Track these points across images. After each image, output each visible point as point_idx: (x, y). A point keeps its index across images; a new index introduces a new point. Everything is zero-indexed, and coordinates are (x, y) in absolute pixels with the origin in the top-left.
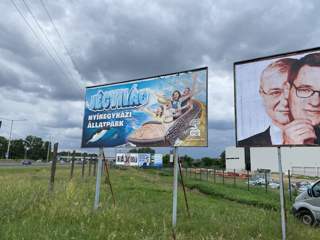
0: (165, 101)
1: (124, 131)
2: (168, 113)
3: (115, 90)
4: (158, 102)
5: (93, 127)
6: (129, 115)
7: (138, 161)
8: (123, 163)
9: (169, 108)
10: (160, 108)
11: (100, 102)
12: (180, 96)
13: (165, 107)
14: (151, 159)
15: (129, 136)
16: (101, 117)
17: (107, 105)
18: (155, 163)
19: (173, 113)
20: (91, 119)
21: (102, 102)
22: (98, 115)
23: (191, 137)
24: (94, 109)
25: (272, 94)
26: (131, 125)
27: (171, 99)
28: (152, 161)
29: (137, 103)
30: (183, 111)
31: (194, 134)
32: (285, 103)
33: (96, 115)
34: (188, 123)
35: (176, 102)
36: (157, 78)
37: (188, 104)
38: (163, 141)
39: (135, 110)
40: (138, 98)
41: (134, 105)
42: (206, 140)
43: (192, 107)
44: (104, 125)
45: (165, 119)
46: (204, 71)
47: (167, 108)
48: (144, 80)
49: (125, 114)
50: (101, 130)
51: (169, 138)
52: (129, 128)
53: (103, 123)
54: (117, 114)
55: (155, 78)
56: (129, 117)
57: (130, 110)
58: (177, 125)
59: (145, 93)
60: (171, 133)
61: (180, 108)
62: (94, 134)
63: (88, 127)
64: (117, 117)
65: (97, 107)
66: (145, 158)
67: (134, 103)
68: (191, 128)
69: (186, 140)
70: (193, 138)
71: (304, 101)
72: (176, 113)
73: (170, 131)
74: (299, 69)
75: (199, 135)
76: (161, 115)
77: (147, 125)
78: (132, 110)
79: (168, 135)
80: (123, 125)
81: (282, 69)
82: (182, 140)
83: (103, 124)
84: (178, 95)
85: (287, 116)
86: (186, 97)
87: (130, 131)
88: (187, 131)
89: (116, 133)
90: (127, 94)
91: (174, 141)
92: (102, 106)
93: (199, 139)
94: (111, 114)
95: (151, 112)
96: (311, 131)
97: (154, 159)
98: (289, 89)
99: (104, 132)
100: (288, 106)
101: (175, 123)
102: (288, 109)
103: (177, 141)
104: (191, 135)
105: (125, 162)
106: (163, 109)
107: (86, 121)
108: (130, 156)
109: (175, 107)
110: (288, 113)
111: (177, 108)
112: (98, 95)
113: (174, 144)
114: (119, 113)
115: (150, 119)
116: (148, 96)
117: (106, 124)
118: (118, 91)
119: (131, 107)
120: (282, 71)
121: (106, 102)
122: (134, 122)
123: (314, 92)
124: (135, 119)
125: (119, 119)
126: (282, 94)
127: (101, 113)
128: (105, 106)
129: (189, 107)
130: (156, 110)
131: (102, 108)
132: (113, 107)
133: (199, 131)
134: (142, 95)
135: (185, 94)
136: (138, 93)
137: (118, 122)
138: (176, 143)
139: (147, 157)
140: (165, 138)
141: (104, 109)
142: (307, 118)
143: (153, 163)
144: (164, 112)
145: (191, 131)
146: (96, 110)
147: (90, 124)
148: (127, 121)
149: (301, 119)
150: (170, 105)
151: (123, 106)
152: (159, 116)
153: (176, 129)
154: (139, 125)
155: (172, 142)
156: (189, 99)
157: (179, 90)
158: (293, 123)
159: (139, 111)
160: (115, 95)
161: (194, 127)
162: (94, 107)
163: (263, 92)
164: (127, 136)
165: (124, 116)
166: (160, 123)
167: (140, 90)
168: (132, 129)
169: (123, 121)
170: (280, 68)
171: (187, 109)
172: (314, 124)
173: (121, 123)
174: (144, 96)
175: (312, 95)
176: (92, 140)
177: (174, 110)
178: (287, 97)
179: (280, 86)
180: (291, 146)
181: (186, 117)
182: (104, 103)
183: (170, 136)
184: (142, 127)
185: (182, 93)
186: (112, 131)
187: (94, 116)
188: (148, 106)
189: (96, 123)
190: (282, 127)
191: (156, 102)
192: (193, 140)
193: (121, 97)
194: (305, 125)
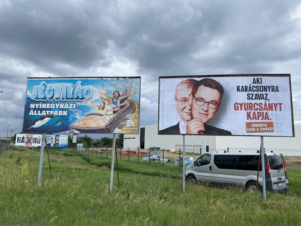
0: (106, 98)
1: (68, 119)
2: (109, 107)
3: (59, 84)
4: (100, 98)
5: (36, 114)
6: (73, 106)
7: (41, 142)
8: (23, 144)
9: (110, 104)
10: (102, 103)
11: (43, 93)
12: (119, 96)
13: (106, 103)
14: (56, 140)
15: (73, 124)
16: (44, 106)
17: (51, 96)
18: (60, 144)
19: (114, 108)
20: (33, 107)
21: (46, 93)
22: (41, 105)
23: (127, 126)
24: (36, 98)
25: (182, 101)
26: (74, 115)
27: (112, 97)
28: (57, 142)
29: (80, 97)
30: (122, 107)
31: (129, 125)
32: (189, 107)
33: (39, 104)
34: (125, 116)
35: (116, 100)
36: (100, 79)
37: (126, 102)
38: (104, 129)
39: (79, 103)
40: (82, 93)
41: (78, 98)
42: (138, 129)
43: (128, 105)
44: (48, 113)
45: (107, 112)
46: (138, 79)
47: (108, 103)
48: (88, 79)
49: (69, 106)
50: (45, 118)
51: (109, 127)
52: (73, 117)
53: (46, 111)
54: (61, 104)
55: (98, 79)
56: (73, 109)
57: (74, 102)
58: (116, 117)
59: (89, 89)
60: (111, 124)
61: (119, 105)
62: (37, 120)
63: (30, 114)
64: (61, 107)
65: (39, 97)
66: (49, 139)
67: (78, 96)
68: (127, 120)
69: (123, 129)
70: (128, 127)
71: (200, 108)
72: (116, 108)
73: (111, 122)
74: (198, 87)
75: (133, 125)
76: (103, 109)
77: (90, 115)
78: (76, 103)
79: (108, 125)
80: (66, 115)
81: (188, 86)
82: (120, 129)
83: (46, 113)
84: (118, 95)
85: (190, 115)
86: (124, 97)
87: (74, 120)
88: (124, 122)
89: (60, 121)
90: (71, 88)
91: (114, 129)
92: (45, 96)
93: (133, 129)
94: (55, 105)
95: (94, 106)
96: (202, 126)
97: (59, 140)
98: (192, 99)
99: (47, 120)
100: (191, 110)
101: (114, 116)
102: (190, 112)
103: (116, 129)
104: (127, 125)
105: (26, 143)
106: (104, 104)
107: (27, 109)
108: (32, 137)
109: (115, 103)
110: (190, 114)
111: (116, 104)
112: (41, 86)
113: (113, 132)
114: (63, 104)
115: (92, 111)
116: (91, 93)
117: (49, 113)
118: (62, 84)
119: (75, 100)
120: (189, 87)
121: (49, 93)
122: (78, 113)
123: (206, 102)
124: (79, 110)
125: (63, 110)
126: (188, 102)
127: (44, 102)
128: (49, 96)
129: (127, 104)
130: (98, 105)
131: (45, 98)
132: (56, 99)
133: (134, 123)
134: (86, 91)
135: (123, 94)
136: (82, 89)
137: (62, 112)
138: (115, 131)
139: (52, 138)
140: (106, 127)
141: (47, 99)
142: (201, 118)
143: (58, 143)
144: (106, 106)
145: (127, 123)
146: (39, 99)
147: (32, 111)
148: (71, 112)
149: (197, 118)
150: (111, 101)
151: (67, 99)
152: (101, 109)
153: (116, 121)
154: (82, 115)
155: (112, 130)
156: (126, 98)
157: (118, 91)
158: (193, 120)
159: (83, 104)
160: (59, 88)
161: (130, 119)
162: (37, 97)
163: (177, 99)
164: (71, 124)
165: (68, 107)
166: (102, 115)
167: (84, 87)
168: (75, 118)
169: (67, 111)
170: (188, 85)
171: (124, 106)
172: (204, 122)
173: (65, 113)
174: (87, 92)
175: (204, 104)
176: (34, 126)
177: (114, 106)
178: (191, 104)
179: (187, 96)
180: (191, 135)
181: (124, 112)
182: (47, 94)
183: (110, 126)
184: (85, 117)
185: (121, 94)
186: (56, 119)
187: (36, 104)
188: (91, 100)
189: (39, 111)
190: (187, 122)
191: (98, 98)
192: (129, 129)
193: (65, 90)
194: (199, 122)
